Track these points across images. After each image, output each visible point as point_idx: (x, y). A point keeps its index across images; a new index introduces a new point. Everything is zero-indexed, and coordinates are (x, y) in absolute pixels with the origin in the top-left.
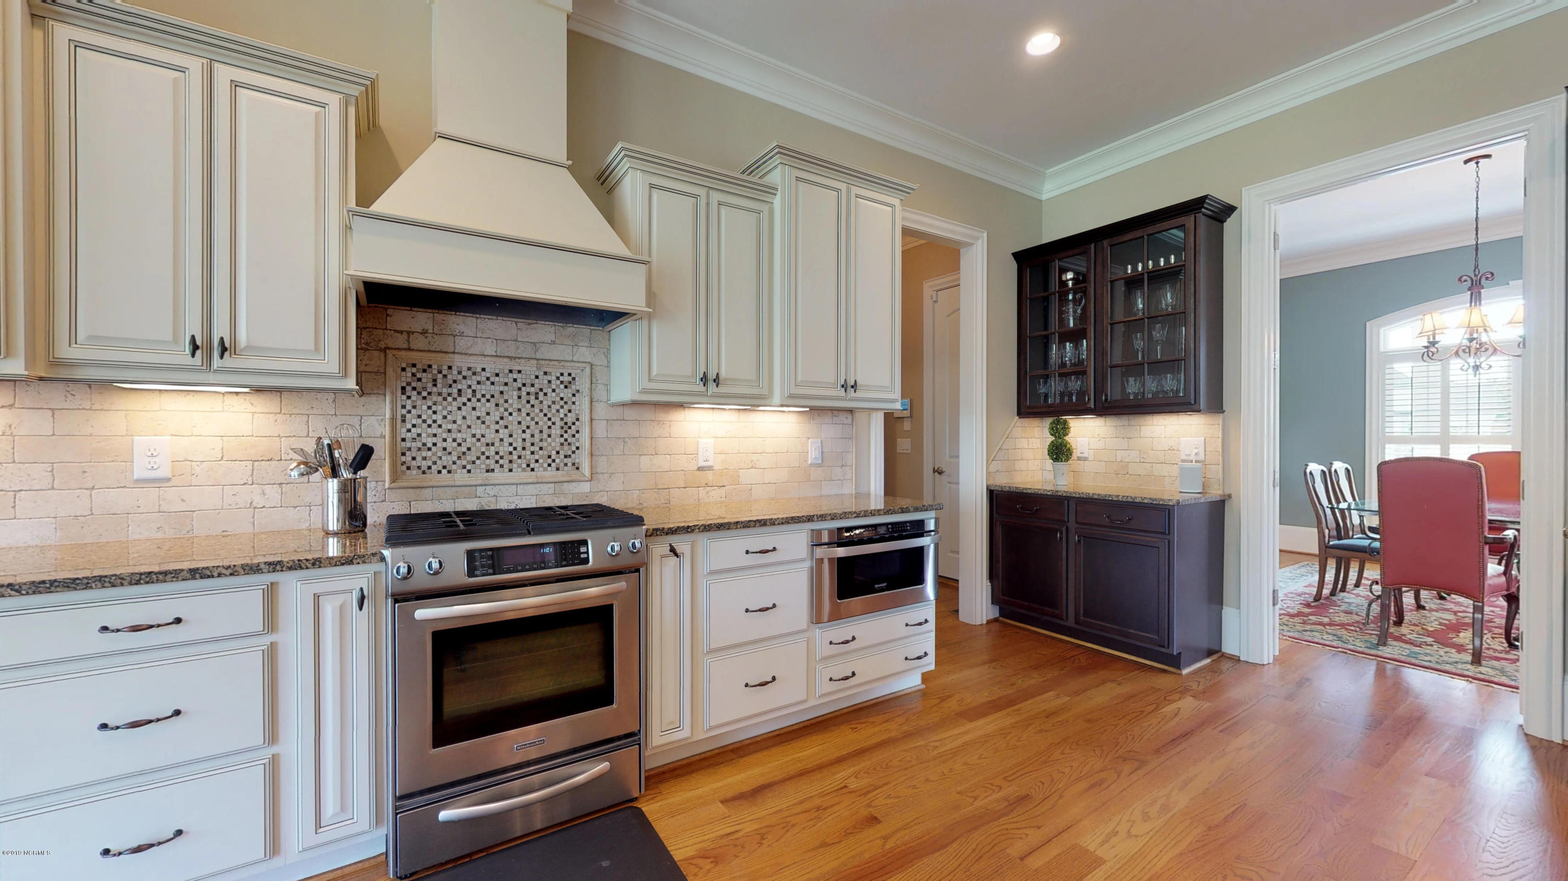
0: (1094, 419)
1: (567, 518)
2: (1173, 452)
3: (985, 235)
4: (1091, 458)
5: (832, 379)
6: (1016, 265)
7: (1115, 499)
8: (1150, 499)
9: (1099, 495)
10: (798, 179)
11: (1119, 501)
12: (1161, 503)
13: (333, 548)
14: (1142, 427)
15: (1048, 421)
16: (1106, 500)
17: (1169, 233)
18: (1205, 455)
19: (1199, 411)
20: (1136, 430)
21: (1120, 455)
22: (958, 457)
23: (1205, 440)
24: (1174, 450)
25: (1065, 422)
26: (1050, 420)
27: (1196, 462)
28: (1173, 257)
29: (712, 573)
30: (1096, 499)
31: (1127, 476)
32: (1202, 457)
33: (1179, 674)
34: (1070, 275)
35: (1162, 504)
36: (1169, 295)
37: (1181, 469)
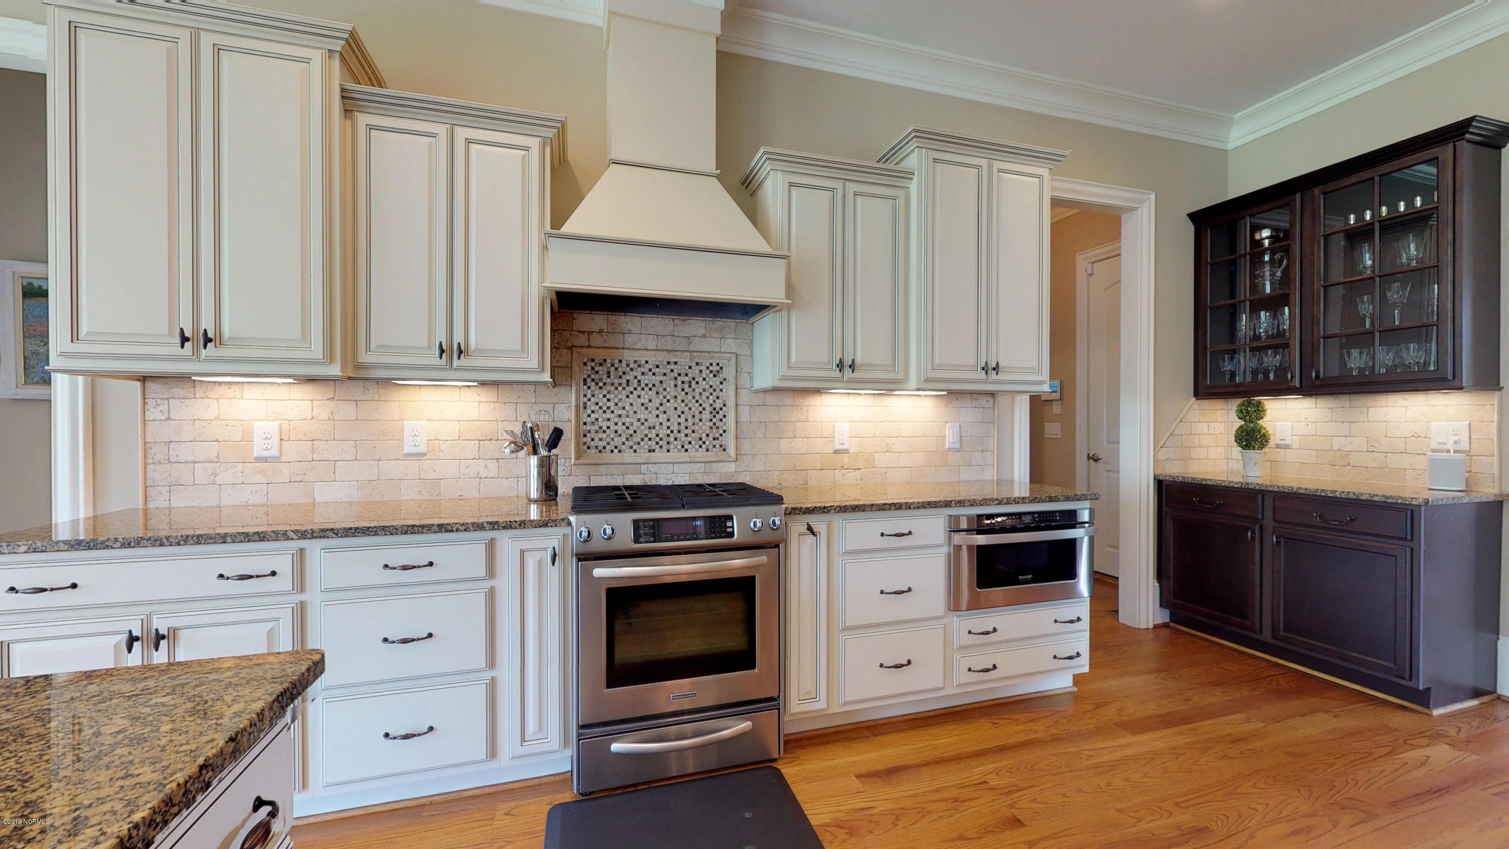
0: (1299, 400)
1: (715, 495)
2: (1419, 439)
3: (1153, 197)
4: (1295, 445)
5: (971, 361)
6: (1193, 226)
7: (1331, 495)
8: (1383, 496)
9: (1306, 489)
10: (935, 160)
11: (1336, 498)
12: (1400, 501)
13: (534, 513)
14: (1370, 409)
15: (1235, 403)
16: (1316, 495)
17: (1413, 170)
18: (1470, 444)
19: (1460, 388)
20: (1362, 412)
21: (1337, 443)
22: (1118, 443)
23: (1470, 424)
24: (1420, 437)
25: (1259, 403)
26: (1239, 401)
27: (1455, 452)
28: (1418, 199)
29: (848, 553)
30: (1301, 494)
31: (1349, 467)
32: (1465, 446)
33: (1427, 714)
34: (1266, 233)
35: (1401, 504)
36: (1412, 247)
37: (1432, 461)
